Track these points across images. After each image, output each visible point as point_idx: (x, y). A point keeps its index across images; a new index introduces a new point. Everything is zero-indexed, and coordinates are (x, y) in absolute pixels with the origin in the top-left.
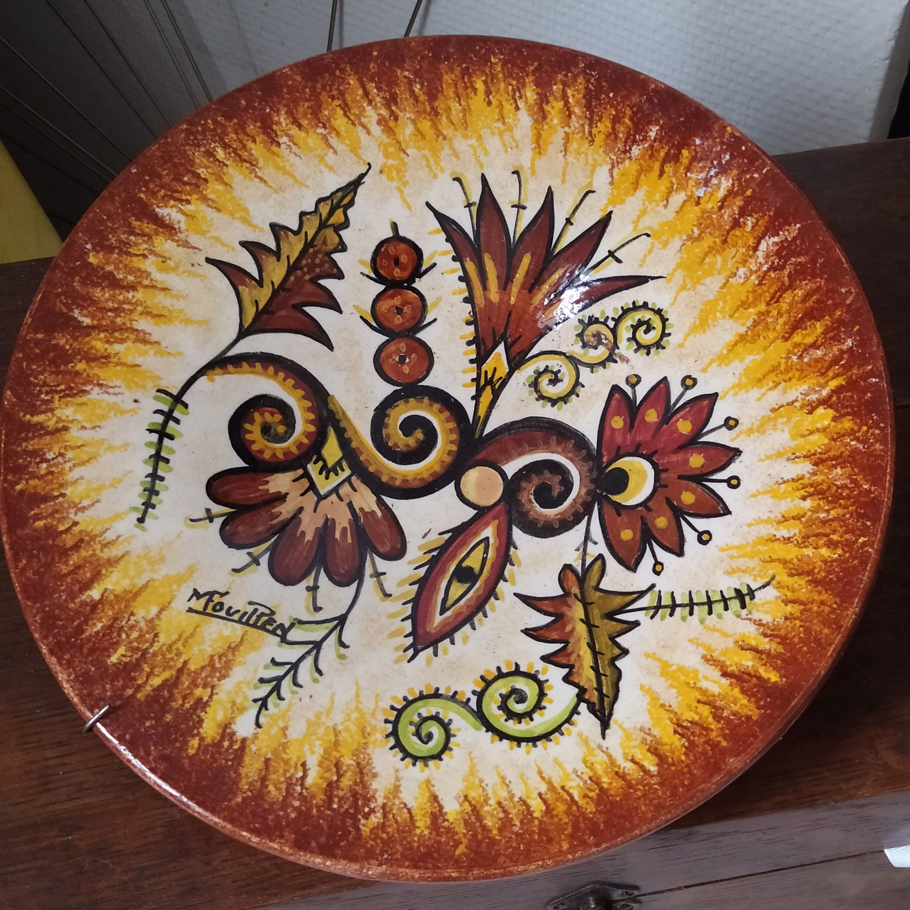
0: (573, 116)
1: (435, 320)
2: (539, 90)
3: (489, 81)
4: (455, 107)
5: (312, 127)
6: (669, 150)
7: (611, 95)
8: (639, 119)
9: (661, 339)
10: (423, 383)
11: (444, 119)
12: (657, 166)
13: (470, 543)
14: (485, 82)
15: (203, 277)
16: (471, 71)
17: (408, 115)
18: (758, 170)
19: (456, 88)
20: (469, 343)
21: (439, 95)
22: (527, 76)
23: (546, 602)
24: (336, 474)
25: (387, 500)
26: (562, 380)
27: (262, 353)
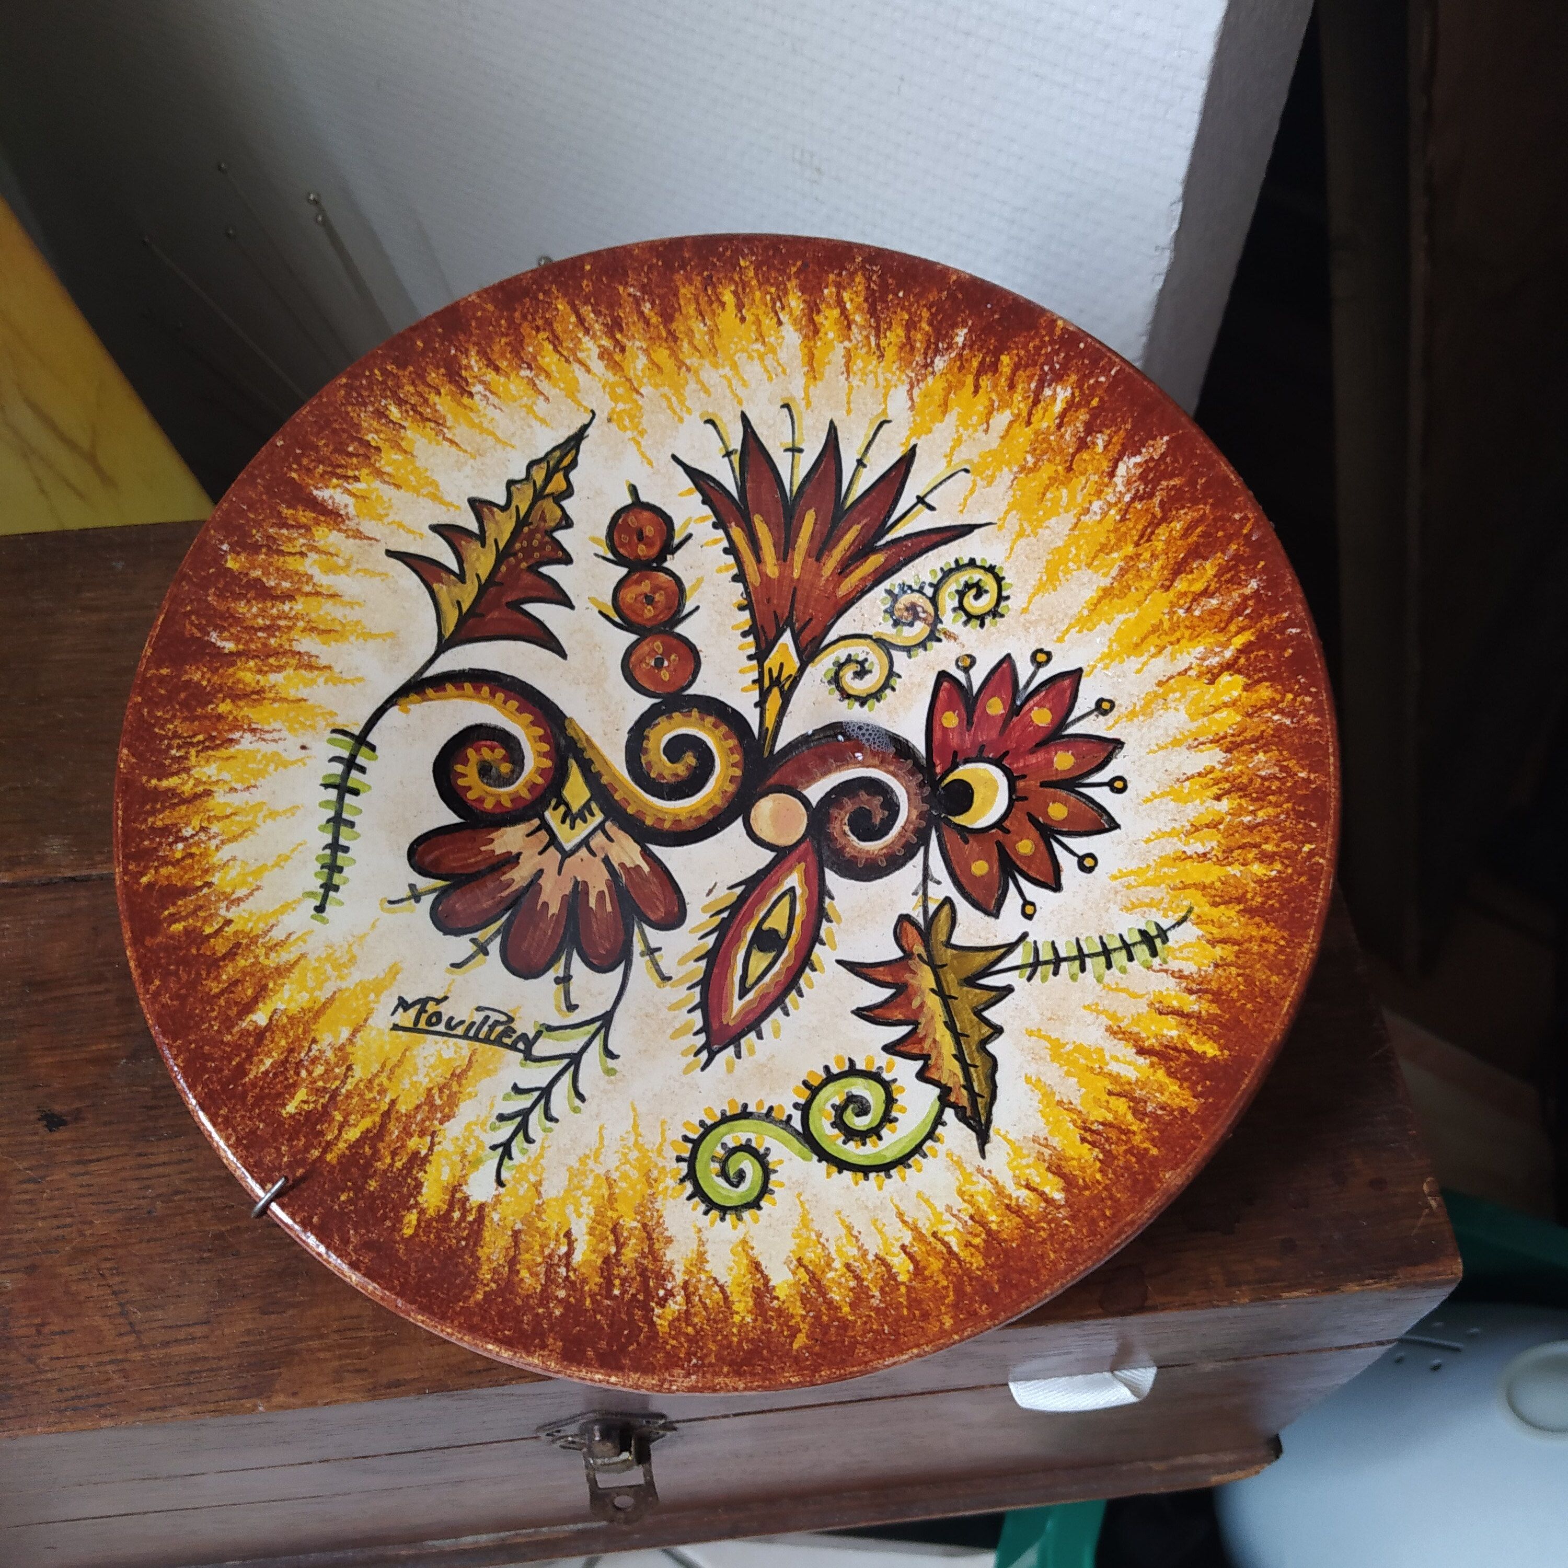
0: (853, 327)
1: (697, 608)
2: (806, 297)
3: (740, 290)
4: (699, 328)
5: (514, 369)
6: (984, 358)
7: (901, 294)
8: (940, 322)
9: (998, 604)
10: (691, 691)
11: (685, 344)
12: (970, 380)
13: (770, 897)
14: (735, 293)
15: (384, 575)
16: (714, 279)
17: (638, 344)
18: (1105, 371)
19: (698, 304)
20: (745, 634)
21: (677, 315)
22: (789, 279)
23: (881, 969)
24: (585, 821)
25: (655, 849)
26: (870, 672)
27: (471, 669)
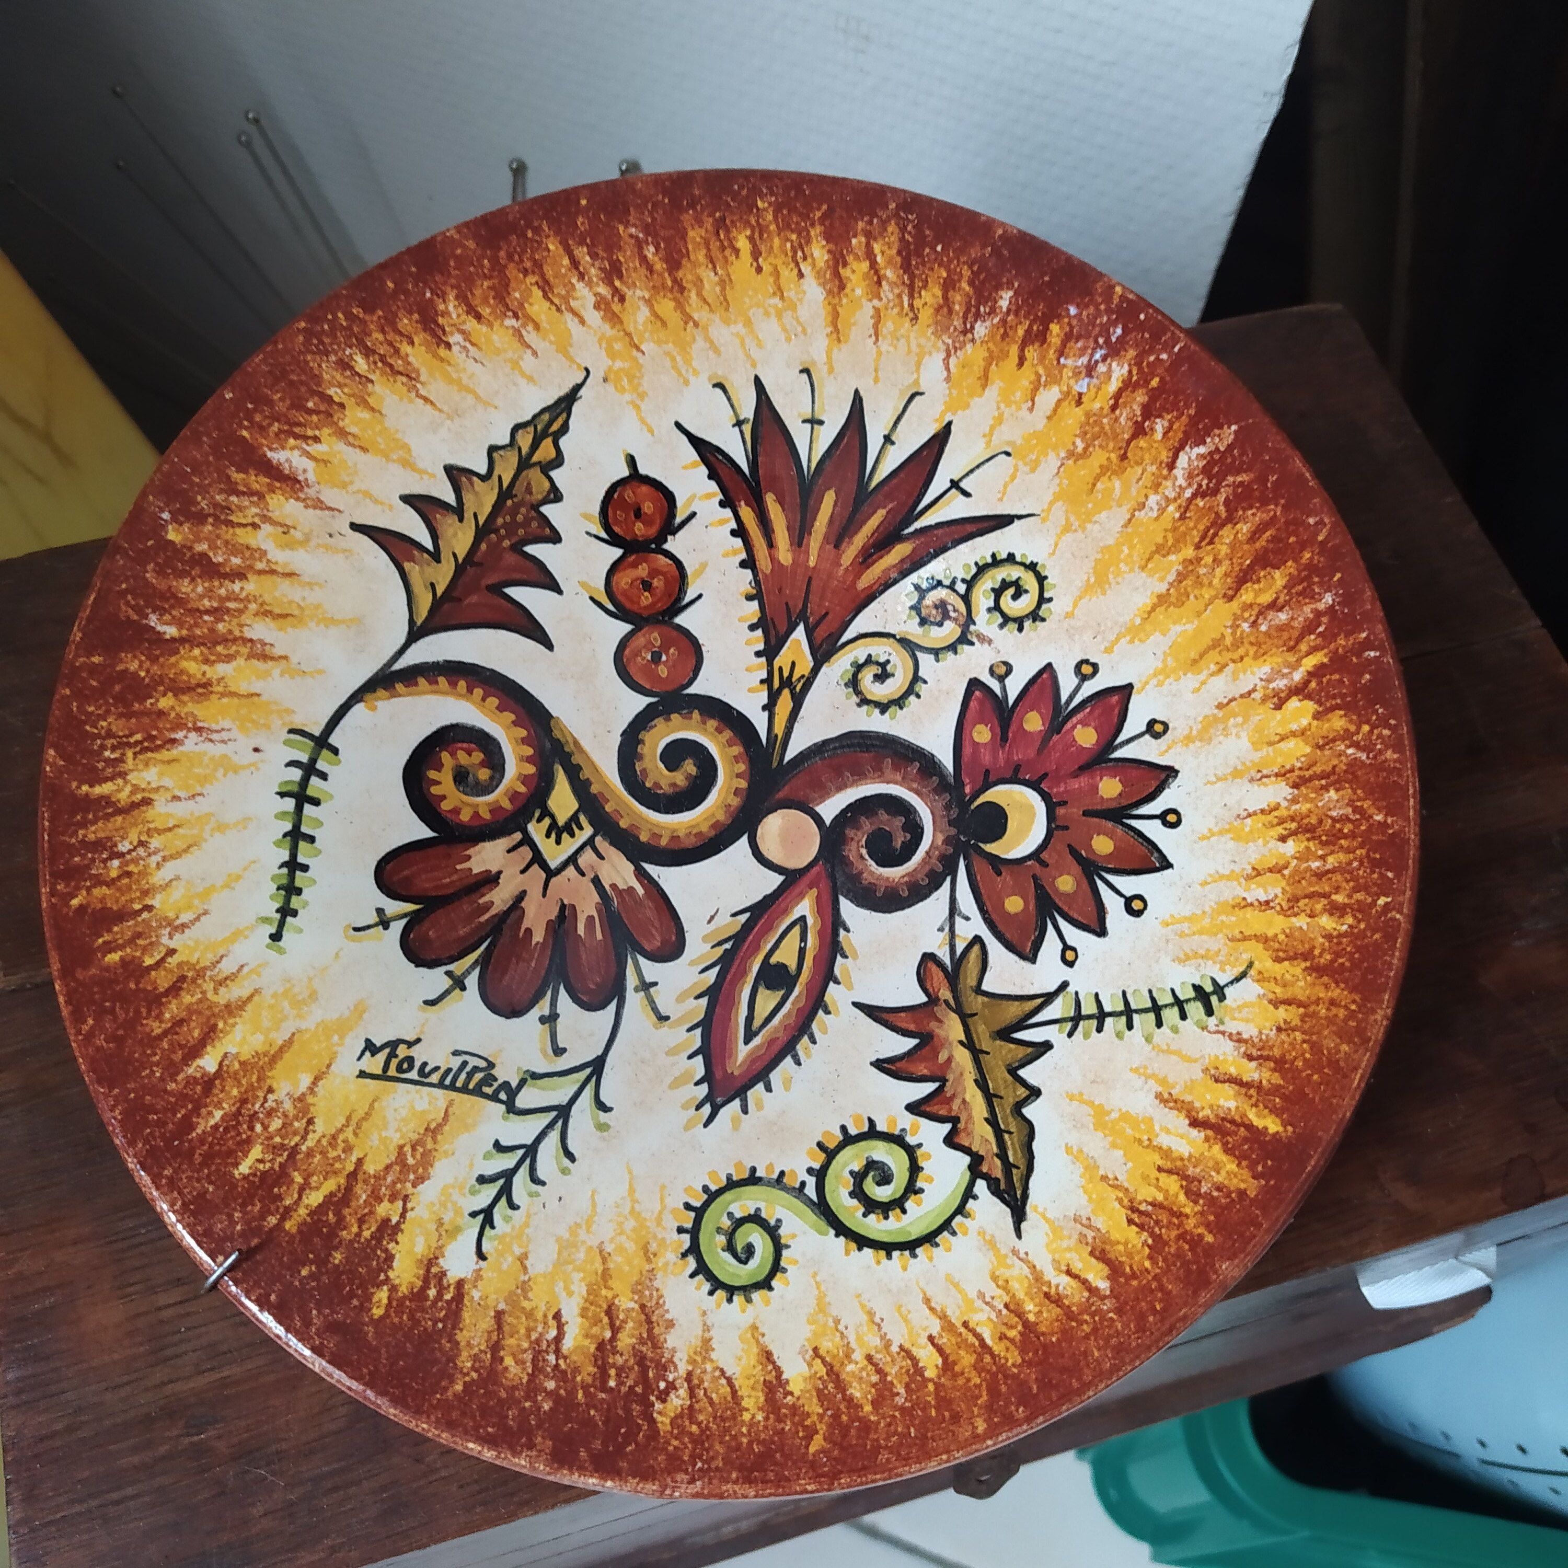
0: (884, 283)
1: (700, 596)
2: (831, 246)
3: (756, 235)
4: (709, 277)
5: (496, 318)
6: (1030, 326)
7: (939, 248)
8: (983, 283)
9: (1038, 606)
10: (691, 690)
11: (693, 294)
12: (1014, 350)
13: (778, 926)
14: (751, 239)
15: (347, 552)
16: (728, 222)
17: (639, 293)
18: (1167, 348)
19: (709, 249)
20: (752, 628)
21: (684, 261)
22: (813, 225)
23: (903, 1015)
24: (572, 835)
25: (650, 868)
26: (893, 675)
27: (446, 661)
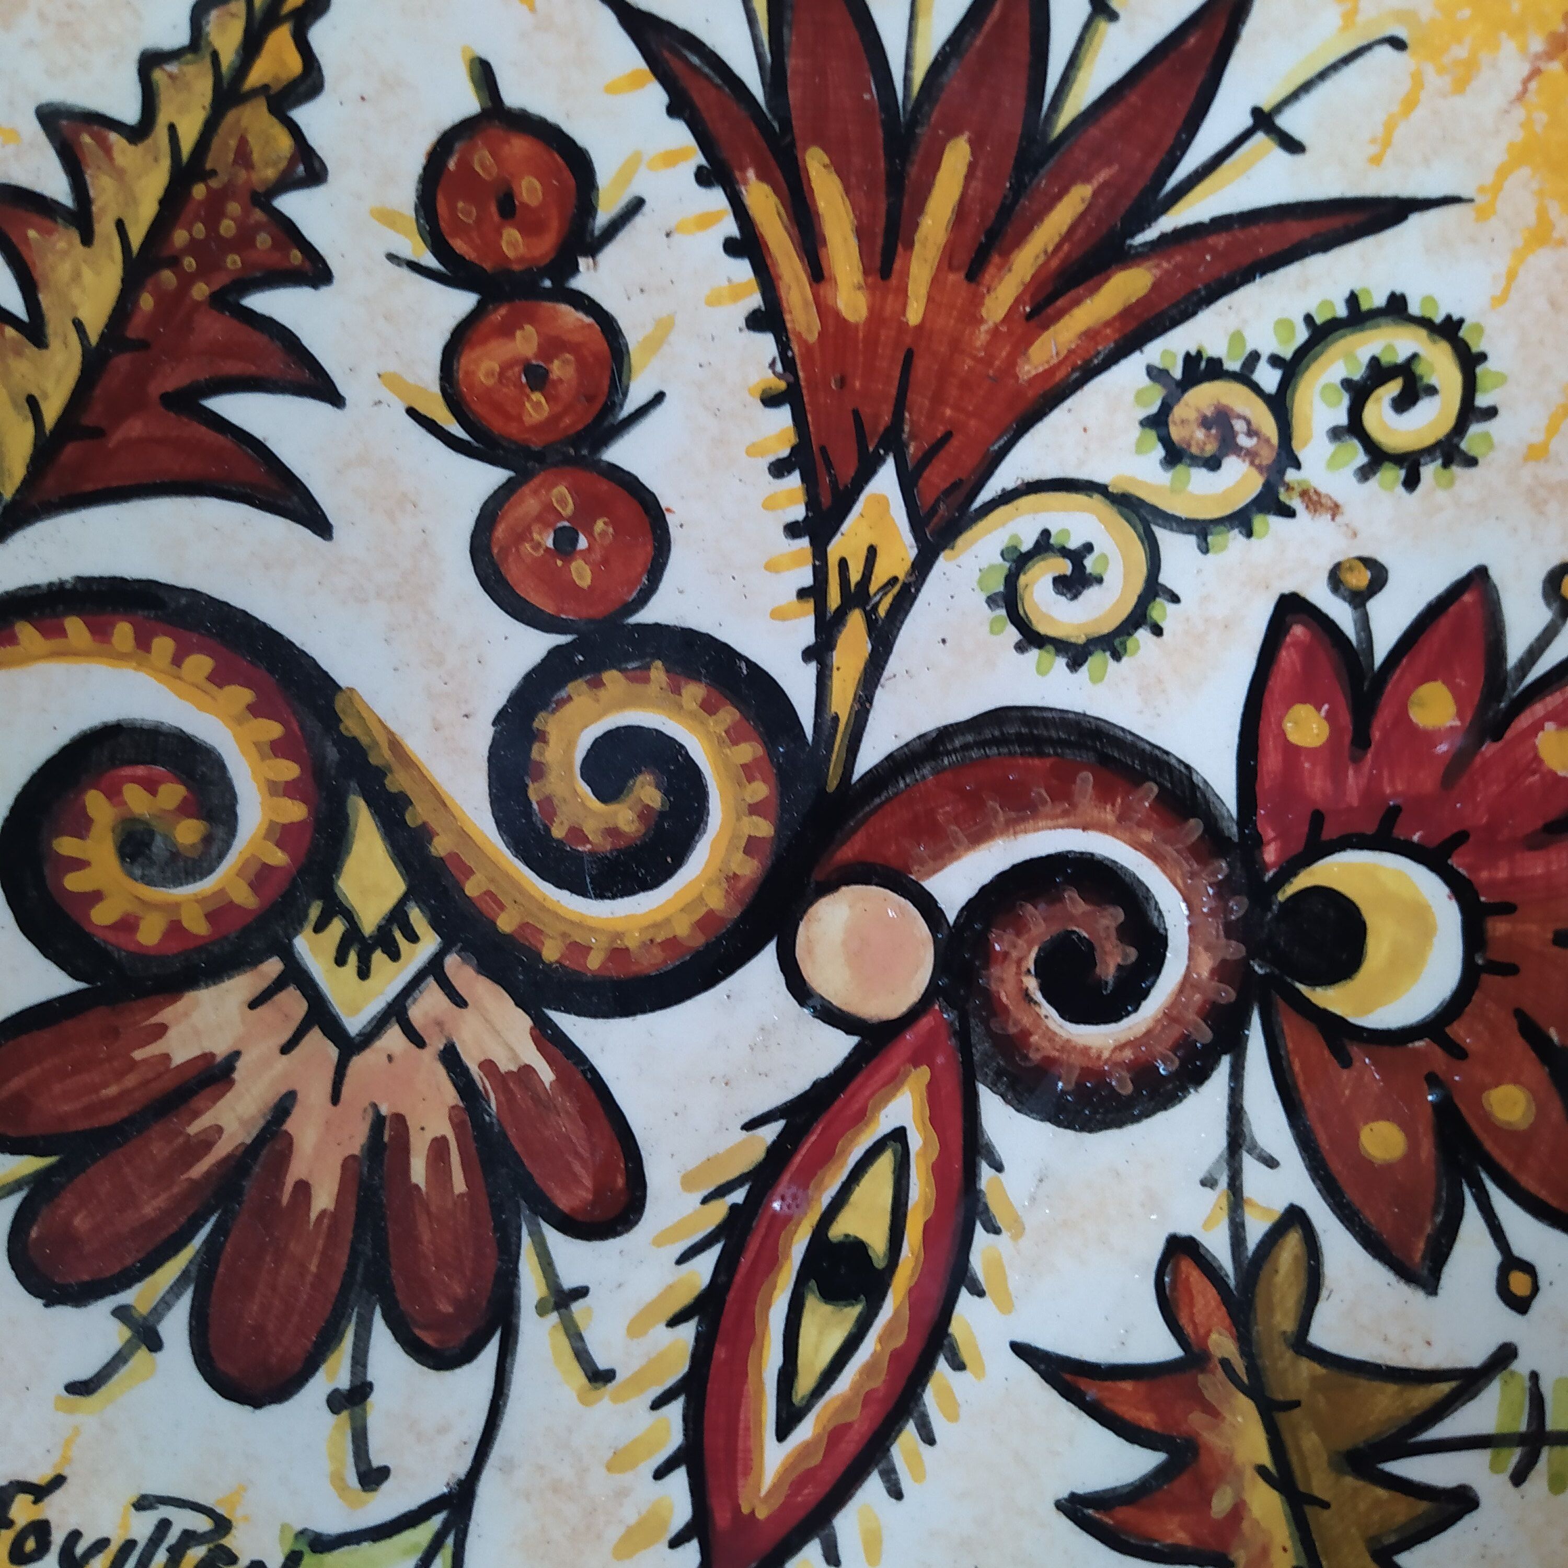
1: (659, 398)
9: (1460, 428)
10: (647, 616)
13: (845, 1152)
20: (779, 469)
23: (1127, 1386)
24: (394, 955)
25: (569, 1024)
26: (1100, 580)
27: (79, 579)
